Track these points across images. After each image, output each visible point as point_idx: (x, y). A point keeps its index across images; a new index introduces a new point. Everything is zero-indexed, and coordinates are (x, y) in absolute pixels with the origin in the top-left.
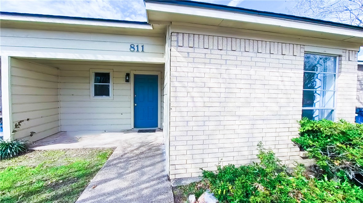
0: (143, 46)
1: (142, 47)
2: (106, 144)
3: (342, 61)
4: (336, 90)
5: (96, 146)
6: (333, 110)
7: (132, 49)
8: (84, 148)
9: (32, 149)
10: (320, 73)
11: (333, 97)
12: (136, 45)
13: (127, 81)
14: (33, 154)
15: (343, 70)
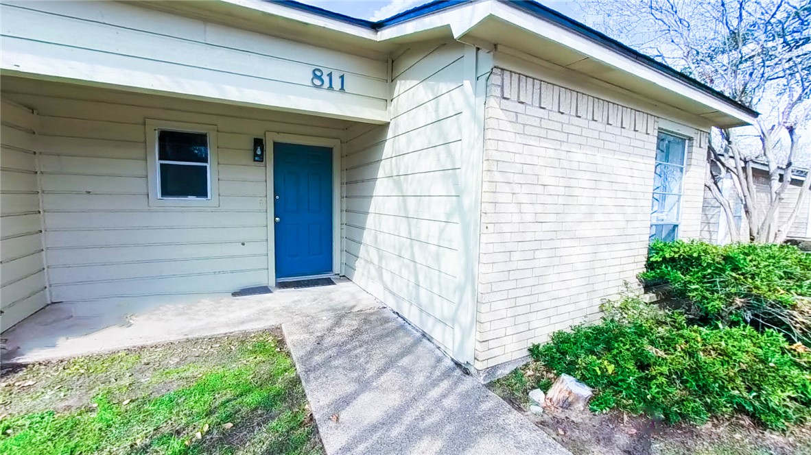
0: (342, 77)
1: (340, 80)
2: (243, 323)
3: (694, 148)
4: (682, 194)
5: (222, 331)
6: (677, 226)
7: (318, 82)
8: (188, 340)
9: (10, 362)
10: (660, 164)
11: (676, 205)
12: (326, 72)
13: (259, 158)
14: (28, 377)
15: (693, 162)
